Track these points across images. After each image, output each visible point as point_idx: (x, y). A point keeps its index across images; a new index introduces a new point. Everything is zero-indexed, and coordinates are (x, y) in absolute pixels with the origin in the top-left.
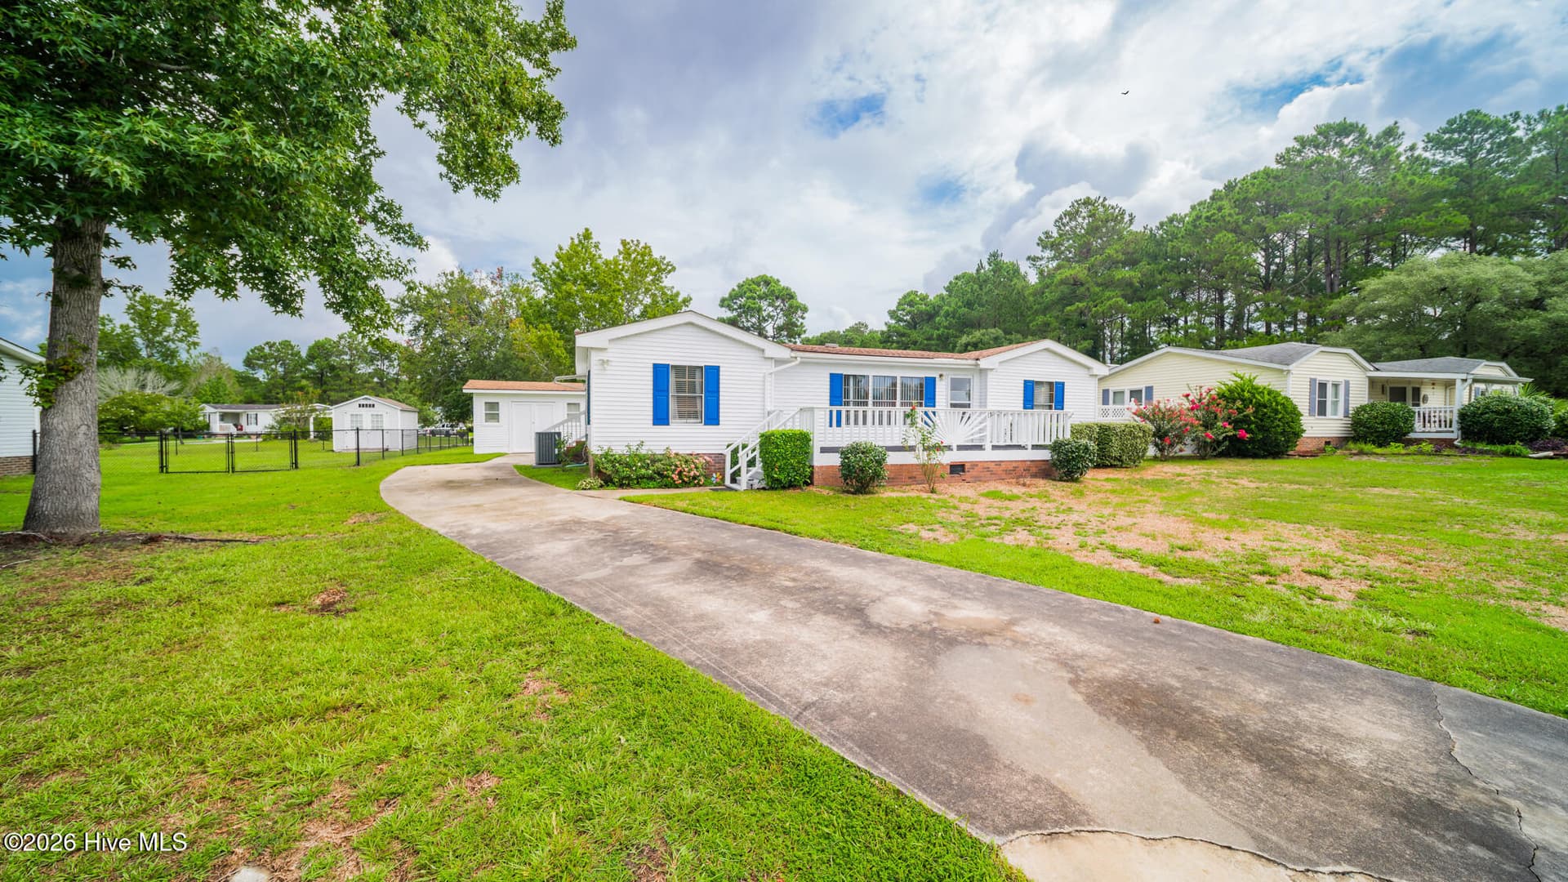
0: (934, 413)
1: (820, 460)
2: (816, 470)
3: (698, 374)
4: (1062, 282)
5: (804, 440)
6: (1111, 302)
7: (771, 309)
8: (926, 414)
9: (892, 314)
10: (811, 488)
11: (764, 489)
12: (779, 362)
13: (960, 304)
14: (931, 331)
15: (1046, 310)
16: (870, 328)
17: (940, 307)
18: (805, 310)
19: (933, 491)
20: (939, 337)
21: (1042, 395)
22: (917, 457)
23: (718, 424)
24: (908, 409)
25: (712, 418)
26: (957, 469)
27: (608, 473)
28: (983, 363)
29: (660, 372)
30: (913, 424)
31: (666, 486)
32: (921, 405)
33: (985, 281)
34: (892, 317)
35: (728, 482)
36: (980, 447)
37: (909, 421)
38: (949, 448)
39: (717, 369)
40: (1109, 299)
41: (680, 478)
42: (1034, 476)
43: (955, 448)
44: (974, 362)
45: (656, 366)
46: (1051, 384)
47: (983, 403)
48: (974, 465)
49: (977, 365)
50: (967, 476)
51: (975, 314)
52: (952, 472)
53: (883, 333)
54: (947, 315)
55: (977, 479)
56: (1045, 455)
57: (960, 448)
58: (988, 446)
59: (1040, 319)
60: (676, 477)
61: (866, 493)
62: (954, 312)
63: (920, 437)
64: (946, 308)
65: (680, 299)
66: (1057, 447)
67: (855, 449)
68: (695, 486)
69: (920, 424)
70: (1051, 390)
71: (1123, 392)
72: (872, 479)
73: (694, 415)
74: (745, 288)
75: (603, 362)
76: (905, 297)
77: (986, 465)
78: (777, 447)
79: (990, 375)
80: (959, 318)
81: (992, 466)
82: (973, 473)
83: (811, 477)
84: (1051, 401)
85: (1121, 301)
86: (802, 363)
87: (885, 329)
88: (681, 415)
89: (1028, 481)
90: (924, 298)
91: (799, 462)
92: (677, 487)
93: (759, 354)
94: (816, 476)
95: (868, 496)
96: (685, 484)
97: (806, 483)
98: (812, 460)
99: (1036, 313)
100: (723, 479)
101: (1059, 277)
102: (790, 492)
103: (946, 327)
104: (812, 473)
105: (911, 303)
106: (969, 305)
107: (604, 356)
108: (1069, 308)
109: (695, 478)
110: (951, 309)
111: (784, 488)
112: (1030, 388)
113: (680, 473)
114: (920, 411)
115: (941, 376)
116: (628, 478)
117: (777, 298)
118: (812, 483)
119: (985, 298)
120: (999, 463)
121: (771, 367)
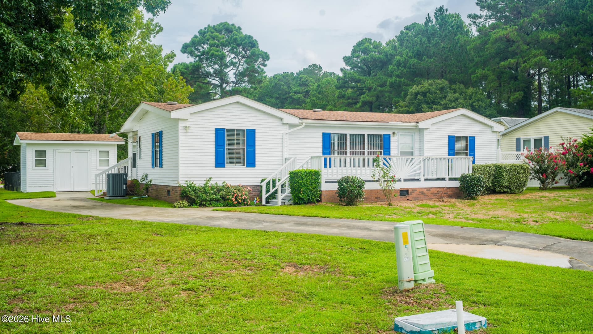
0: (390, 159)
1: (325, 187)
2: (323, 193)
3: (241, 135)
4: (496, 40)
5: (316, 175)
6: (536, 59)
7: (233, 56)
8: (385, 159)
9: (347, 60)
10: (320, 203)
11: (291, 205)
12: (291, 126)
13: (410, 54)
14: (385, 78)
15: (484, 64)
16: (324, 70)
17: (393, 56)
18: (266, 57)
19: (390, 205)
20: (392, 85)
21: (460, 146)
22: (381, 185)
23: (254, 166)
24: (374, 157)
25: (251, 163)
26: (404, 193)
27: (194, 197)
28: (421, 125)
29: (219, 133)
30: (377, 166)
31: (228, 205)
32: (381, 154)
33: (433, 34)
34: (347, 64)
35: (264, 202)
36: (418, 180)
37: (375, 164)
38: (399, 180)
39: (254, 131)
40: (535, 56)
41: (236, 200)
42: (450, 197)
43: (402, 180)
44: (414, 124)
45: (217, 130)
46: (466, 138)
47: (421, 152)
48: (414, 190)
49: (417, 126)
50: (410, 197)
51: (423, 64)
52: (401, 195)
53: (339, 79)
54: (399, 64)
55: (416, 199)
56: (457, 184)
57: (405, 180)
58: (422, 179)
59: (480, 72)
60: (234, 200)
61: (353, 205)
62: (406, 62)
63: (382, 173)
64: (398, 57)
65: (163, 54)
66: (463, 179)
67: (346, 180)
68: (245, 205)
69: (382, 165)
70: (467, 142)
71: (530, 140)
72: (356, 197)
73: (238, 161)
74: (208, 35)
75: (186, 128)
76: (359, 44)
77: (421, 190)
78: (302, 179)
79: (426, 133)
80: (410, 68)
81: (425, 191)
82: (414, 195)
83: (320, 197)
84: (467, 150)
85: (543, 58)
86: (306, 126)
87: (341, 74)
88: (231, 161)
89: (445, 200)
90: (377, 46)
91: (314, 188)
92: (234, 206)
93: (279, 121)
94: (323, 197)
95: (354, 207)
96: (239, 204)
97: (318, 201)
98: (320, 187)
99: (477, 65)
100: (261, 201)
101: (494, 36)
102: (309, 205)
103: (398, 76)
104: (321, 195)
105: (366, 51)
106: (419, 55)
107: (186, 124)
108: (502, 63)
109: (244, 200)
110: (402, 59)
111: (305, 203)
112: (452, 140)
113: (236, 198)
114: (381, 157)
115: (394, 133)
116: (205, 200)
117: (239, 45)
118: (321, 201)
119: (433, 50)
120: (429, 189)
121: (286, 130)
